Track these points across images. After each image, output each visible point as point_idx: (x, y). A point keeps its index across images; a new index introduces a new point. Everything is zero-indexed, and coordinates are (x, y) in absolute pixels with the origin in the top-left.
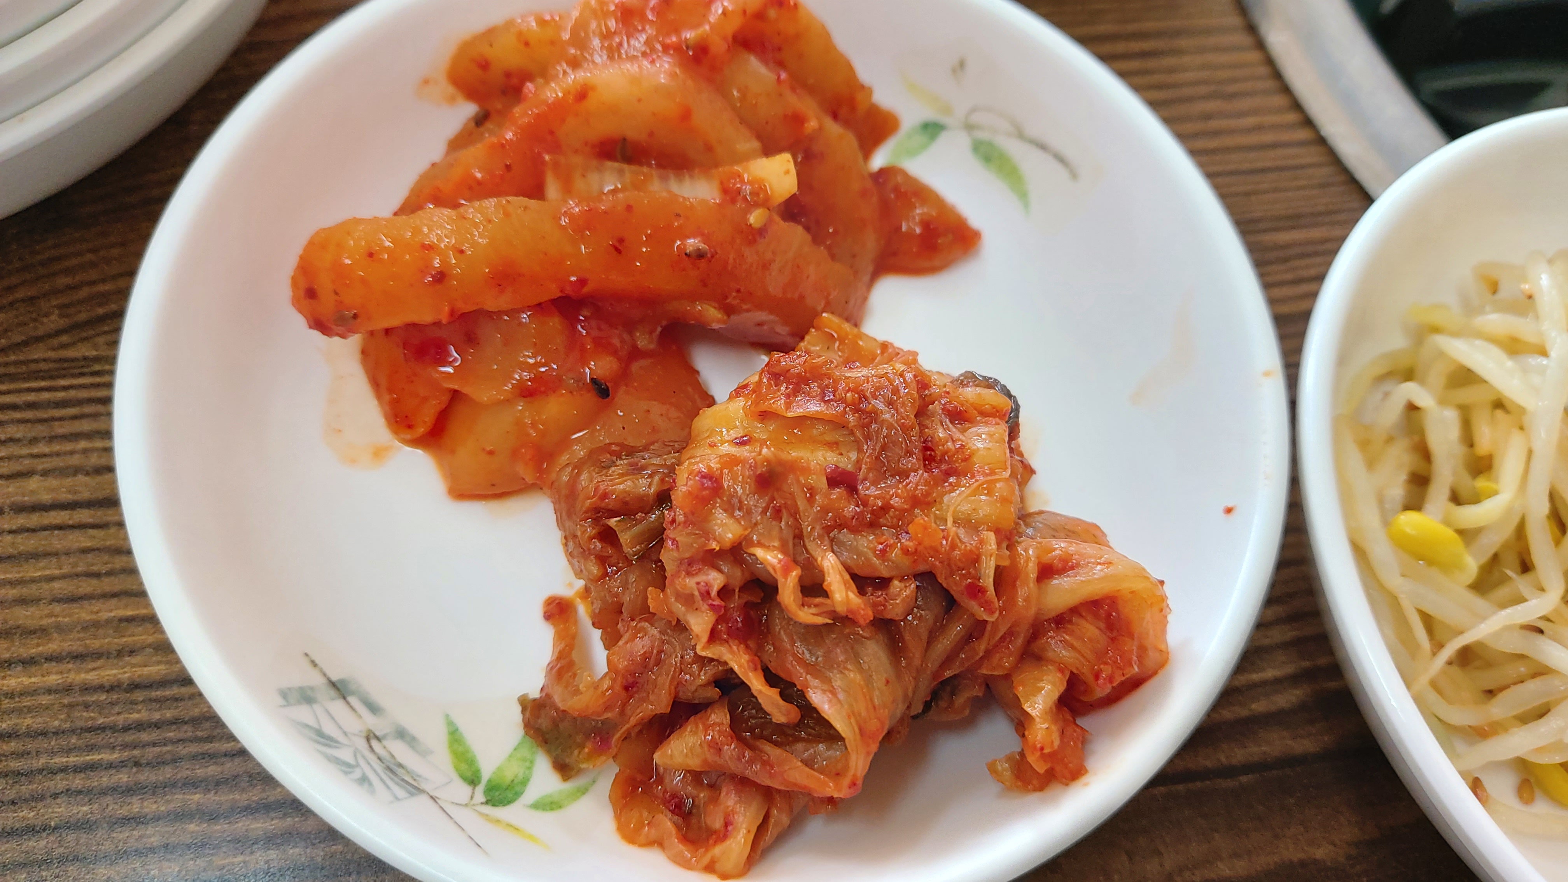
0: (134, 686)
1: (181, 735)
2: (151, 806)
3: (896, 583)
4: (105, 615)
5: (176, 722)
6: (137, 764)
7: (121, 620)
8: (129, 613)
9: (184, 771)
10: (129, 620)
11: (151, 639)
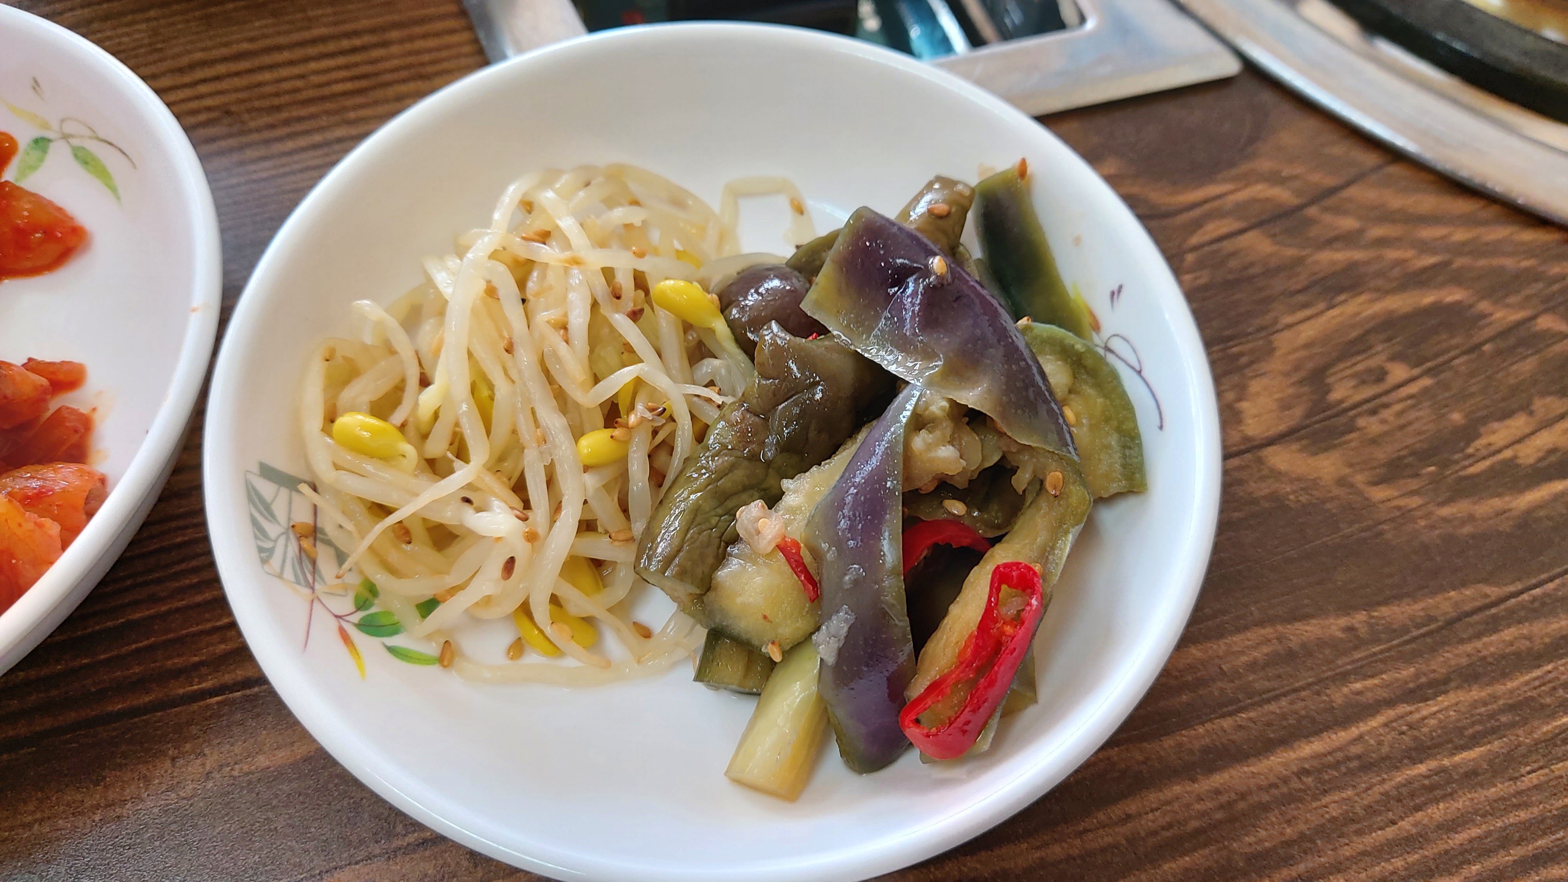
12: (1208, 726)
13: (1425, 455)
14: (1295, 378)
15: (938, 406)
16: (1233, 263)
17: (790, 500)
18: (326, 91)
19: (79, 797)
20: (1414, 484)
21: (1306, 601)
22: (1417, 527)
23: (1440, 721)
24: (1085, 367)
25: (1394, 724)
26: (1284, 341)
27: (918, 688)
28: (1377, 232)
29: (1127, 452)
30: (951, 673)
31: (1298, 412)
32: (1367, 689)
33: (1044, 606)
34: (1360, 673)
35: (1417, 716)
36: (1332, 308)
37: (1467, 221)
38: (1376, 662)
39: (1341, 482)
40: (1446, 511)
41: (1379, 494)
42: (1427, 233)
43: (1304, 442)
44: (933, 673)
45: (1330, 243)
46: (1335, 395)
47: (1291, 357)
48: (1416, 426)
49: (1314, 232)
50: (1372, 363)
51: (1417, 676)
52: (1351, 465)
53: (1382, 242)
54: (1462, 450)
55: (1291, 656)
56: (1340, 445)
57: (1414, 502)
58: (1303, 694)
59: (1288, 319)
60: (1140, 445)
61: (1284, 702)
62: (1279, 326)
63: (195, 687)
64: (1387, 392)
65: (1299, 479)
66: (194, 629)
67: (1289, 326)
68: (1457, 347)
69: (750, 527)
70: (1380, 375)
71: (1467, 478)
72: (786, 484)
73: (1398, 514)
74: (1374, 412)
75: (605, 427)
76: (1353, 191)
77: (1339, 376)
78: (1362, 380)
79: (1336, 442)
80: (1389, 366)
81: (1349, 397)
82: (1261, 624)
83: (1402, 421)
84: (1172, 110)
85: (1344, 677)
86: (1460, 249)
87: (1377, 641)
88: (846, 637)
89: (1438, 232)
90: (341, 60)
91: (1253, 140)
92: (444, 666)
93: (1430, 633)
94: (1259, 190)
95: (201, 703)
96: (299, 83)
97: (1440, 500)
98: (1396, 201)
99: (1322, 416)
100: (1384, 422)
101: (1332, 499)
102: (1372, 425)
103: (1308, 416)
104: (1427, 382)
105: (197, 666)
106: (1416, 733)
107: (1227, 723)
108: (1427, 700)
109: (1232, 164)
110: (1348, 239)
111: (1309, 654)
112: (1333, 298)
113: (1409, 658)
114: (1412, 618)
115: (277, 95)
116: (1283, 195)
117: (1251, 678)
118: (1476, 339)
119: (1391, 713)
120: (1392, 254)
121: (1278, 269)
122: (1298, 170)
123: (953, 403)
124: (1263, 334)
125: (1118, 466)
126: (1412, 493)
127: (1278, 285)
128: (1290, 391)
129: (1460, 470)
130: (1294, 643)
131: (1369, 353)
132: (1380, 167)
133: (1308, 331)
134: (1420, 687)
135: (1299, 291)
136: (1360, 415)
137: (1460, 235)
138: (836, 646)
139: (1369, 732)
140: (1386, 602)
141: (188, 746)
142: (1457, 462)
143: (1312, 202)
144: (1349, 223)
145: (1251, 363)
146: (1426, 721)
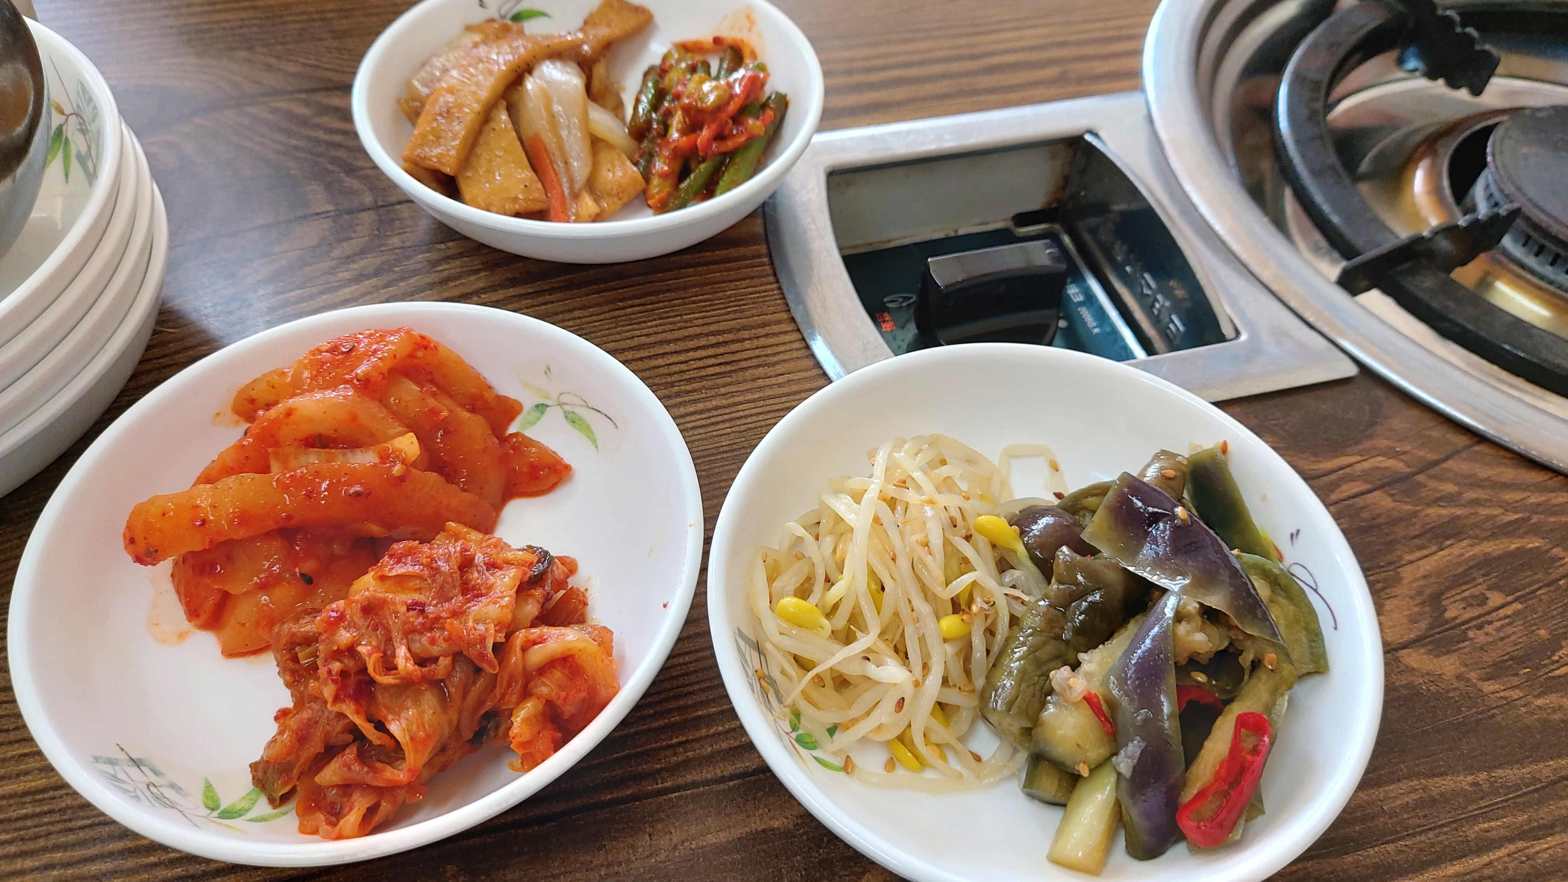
0: (26, 793)
1: (52, 819)
2: (29, 863)
3: (441, 658)
4: (9, 754)
5: (50, 812)
6: (22, 839)
7: (20, 756)
8: (26, 751)
9: (53, 840)
10: (25, 755)
11: (38, 765)
12: (1376, 849)
13: (1520, 661)
14: (1419, 600)
15: (1192, 606)
16: (1365, 515)
17: (1086, 667)
18: (703, 373)
19: (589, 858)
20: (1515, 681)
21: (1441, 763)
22: (1520, 712)
23: (1550, 855)
24: (1279, 585)
25: (1516, 855)
26: (1407, 573)
27: (1188, 795)
28: (1471, 495)
29: (1314, 644)
30: (1211, 785)
31: (1423, 625)
32: (1493, 829)
33: (1272, 743)
34: (1486, 816)
35: (1532, 851)
36: (1442, 550)
37: (1539, 488)
38: (1497, 809)
39: (1459, 677)
40: (1540, 702)
41: (1488, 687)
42: (1510, 496)
43: (1430, 647)
44: (1198, 785)
45: (1436, 502)
46: (1448, 615)
47: (1415, 585)
48: (1512, 638)
49: (1424, 493)
50: (1476, 591)
51: (1530, 820)
52: (1466, 666)
53: (1476, 502)
54: (1550, 658)
55: (1433, 801)
56: (1456, 650)
57: (1516, 694)
58: (1445, 829)
59: (1409, 557)
60: (1323, 640)
61: (1431, 835)
62: (1403, 562)
63: (660, 786)
64: (1489, 613)
65: (1428, 674)
66: (654, 745)
67: (1411, 562)
68: (1539, 581)
69: (1063, 684)
70: (1483, 600)
71: (1554, 677)
72: (1082, 656)
73: (1505, 702)
74: (1480, 627)
75: (953, 613)
76: (1450, 464)
77: (1453, 599)
78: (1469, 604)
79: (1454, 648)
80: (1489, 594)
81: (1460, 615)
82: (1409, 777)
83: (1502, 635)
84: (1308, 400)
85: (1473, 819)
86: (1536, 509)
87: (1496, 794)
88: (1139, 759)
89: (1518, 496)
90: (711, 352)
91: (1372, 424)
92: (848, 773)
93: (1536, 791)
94: (1380, 461)
95: (665, 797)
96: (683, 367)
97: (1536, 693)
98: (1484, 472)
99: (1442, 628)
100: (1487, 634)
101: (1455, 689)
102: (1479, 637)
103: (1430, 627)
104: (1518, 606)
105: (659, 771)
106: (1532, 863)
107: (1390, 847)
108: (1539, 839)
109: (1358, 442)
110: (1451, 499)
111: (1447, 801)
112: (1442, 543)
113: (1522, 808)
114: (1522, 779)
115: (670, 375)
116: (1397, 466)
117: (1405, 816)
118: (1553, 577)
119: (1512, 847)
120: (1483, 511)
121: (1399, 520)
122: (1408, 448)
123: (1201, 604)
124: (1393, 567)
125: (1307, 654)
126: (1513, 688)
127: (1400, 531)
128: (1416, 609)
129: (1550, 672)
130: (1435, 793)
131: (1473, 584)
132: (1470, 447)
133: (1426, 566)
134: (1532, 830)
135: (1414, 537)
136: (1470, 628)
137: (1535, 499)
138: (1132, 765)
139: (1497, 859)
140: (1500, 766)
141: (659, 827)
142: (1545, 666)
143: (1421, 471)
144: (1450, 488)
145: (1385, 588)
146: (1540, 855)
